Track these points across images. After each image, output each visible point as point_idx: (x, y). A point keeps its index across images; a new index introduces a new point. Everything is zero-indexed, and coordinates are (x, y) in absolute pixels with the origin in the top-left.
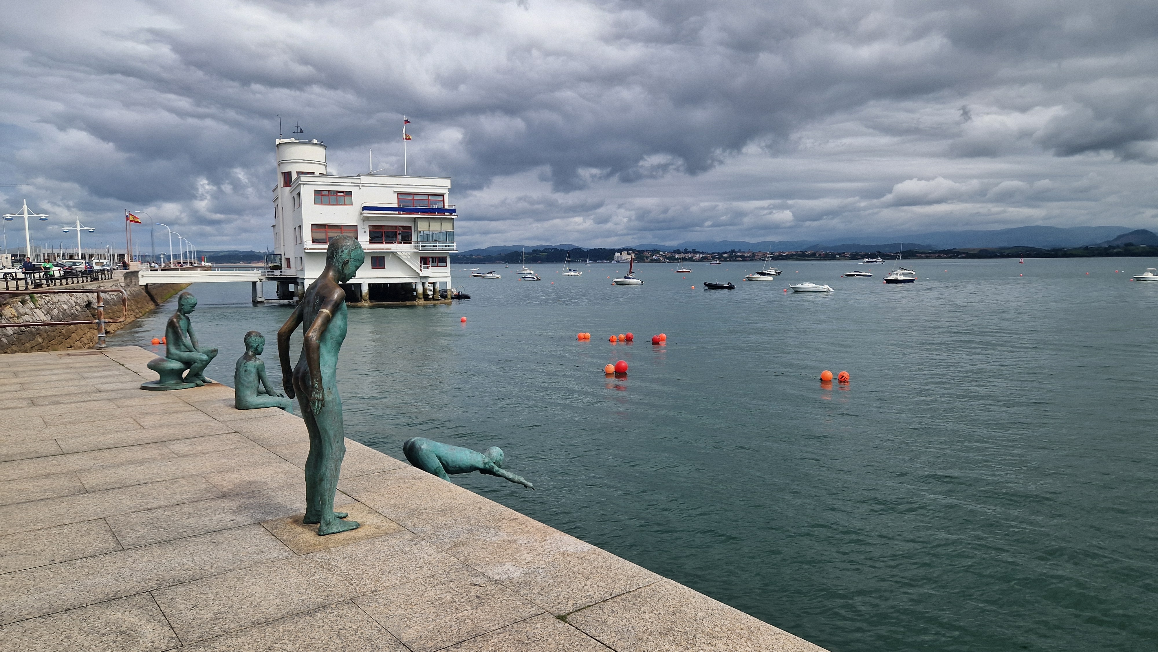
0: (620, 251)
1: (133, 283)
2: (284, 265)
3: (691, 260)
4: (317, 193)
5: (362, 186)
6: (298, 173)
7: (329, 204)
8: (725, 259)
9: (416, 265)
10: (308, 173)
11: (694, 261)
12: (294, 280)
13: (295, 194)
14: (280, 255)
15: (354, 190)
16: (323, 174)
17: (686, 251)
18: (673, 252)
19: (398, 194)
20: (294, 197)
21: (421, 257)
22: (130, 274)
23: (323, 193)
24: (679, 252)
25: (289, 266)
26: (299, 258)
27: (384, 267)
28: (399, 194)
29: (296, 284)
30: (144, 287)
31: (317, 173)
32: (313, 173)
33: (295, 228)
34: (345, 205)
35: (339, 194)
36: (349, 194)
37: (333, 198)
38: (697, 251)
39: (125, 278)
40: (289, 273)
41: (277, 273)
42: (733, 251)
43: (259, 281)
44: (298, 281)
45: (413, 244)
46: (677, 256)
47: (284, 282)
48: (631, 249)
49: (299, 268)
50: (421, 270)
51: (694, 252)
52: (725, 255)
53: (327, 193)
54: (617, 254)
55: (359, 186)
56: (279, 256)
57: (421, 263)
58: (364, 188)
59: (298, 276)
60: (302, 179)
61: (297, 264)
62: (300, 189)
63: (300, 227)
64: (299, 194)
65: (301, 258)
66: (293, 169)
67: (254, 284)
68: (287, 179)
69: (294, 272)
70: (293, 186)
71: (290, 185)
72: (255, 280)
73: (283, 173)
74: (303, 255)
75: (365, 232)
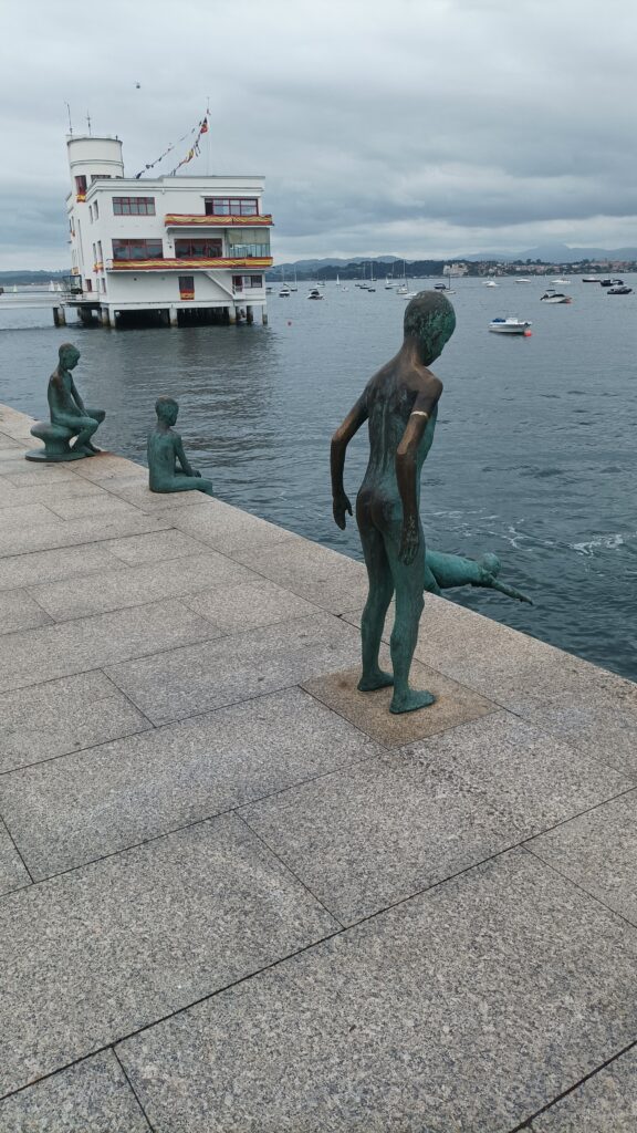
0: (450, 263)
2: (85, 288)
3: (534, 273)
4: (116, 200)
5: (165, 191)
6: (93, 177)
7: (131, 213)
9: (228, 285)
10: (104, 176)
11: (538, 274)
12: (96, 305)
13: (91, 203)
14: (80, 275)
15: (157, 196)
16: (120, 177)
17: (529, 262)
18: (514, 264)
19: (205, 199)
20: (90, 207)
21: (233, 276)
23: (123, 200)
24: (520, 263)
25: (90, 290)
26: (100, 280)
27: (193, 290)
28: (207, 199)
29: (100, 310)
31: (113, 176)
32: (109, 177)
33: (94, 245)
34: (147, 214)
35: (139, 201)
36: (150, 201)
37: (134, 207)
40: (90, 297)
41: (79, 298)
42: (586, 261)
43: (60, 307)
44: (102, 306)
46: (518, 269)
47: (86, 308)
48: (463, 261)
49: (101, 291)
50: (234, 292)
51: (539, 263)
53: (127, 201)
54: (446, 267)
55: (161, 191)
56: (79, 278)
57: (233, 284)
58: (167, 193)
59: (101, 300)
60: (98, 184)
61: (98, 287)
62: (97, 197)
63: (100, 242)
64: (96, 203)
65: (103, 279)
66: (87, 171)
67: (55, 310)
68: (81, 183)
69: (96, 296)
70: (89, 193)
71: (85, 193)
72: (56, 306)
73: (76, 177)
74: (105, 276)
75: (171, 247)
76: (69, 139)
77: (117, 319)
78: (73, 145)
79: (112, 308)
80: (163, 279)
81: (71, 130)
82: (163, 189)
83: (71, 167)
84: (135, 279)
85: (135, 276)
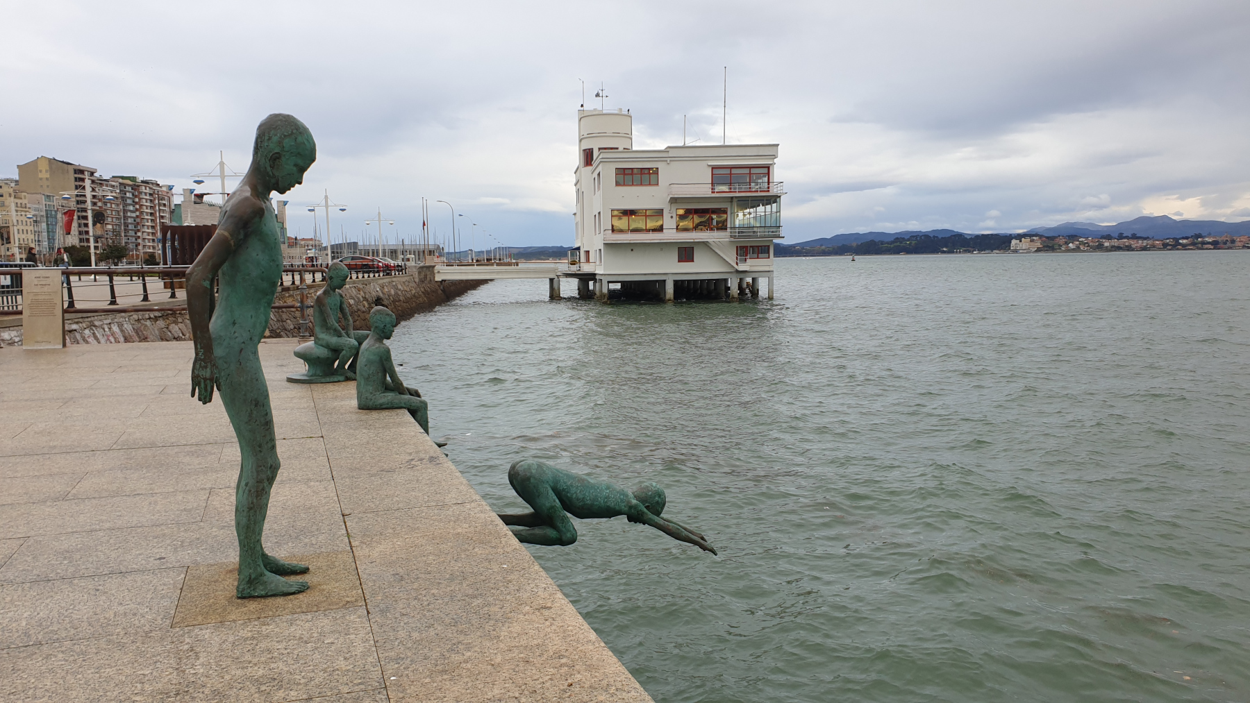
0: (1019, 237)
1: (428, 279)
2: (583, 259)
3: (1129, 248)
4: (619, 171)
5: (671, 161)
6: (600, 149)
7: (633, 184)
8: (1184, 247)
9: (731, 257)
10: (611, 148)
11: (1133, 250)
12: (592, 276)
13: (595, 174)
14: (580, 247)
15: (661, 166)
16: (627, 149)
17: (1121, 237)
18: (1101, 238)
19: (712, 168)
20: (594, 179)
21: (737, 247)
22: (425, 269)
23: (627, 172)
24: (1109, 237)
25: (588, 260)
26: (598, 251)
27: (693, 261)
28: (714, 168)
29: (595, 281)
30: (439, 284)
31: (621, 149)
32: (616, 148)
33: (595, 215)
34: (650, 184)
35: (644, 172)
36: (655, 171)
37: (637, 177)
38: (1137, 235)
39: (419, 273)
40: (586, 268)
41: (577, 268)
42: (1199, 234)
43: (556, 277)
44: (597, 277)
45: (729, 230)
46: (1107, 244)
47: (584, 279)
48: (1036, 234)
49: (598, 263)
50: (737, 264)
51: (1134, 237)
52: (1185, 241)
53: (630, 171)
54: (1014, 242)
55: (667, 161)
56: (579, 250)
57: (737, 254)
58: (673, 165)
59: (596, 272)
60: (603, 156)
61: (595, 257)
62: (601, 168)
63: (599, 213)
64: (599, 174)
65: (600, 250)
66: (595, 145)
67: (551, 280)
68: (588, 157)
69: (593, 268)
70: (595, 165)
71: (591, 165)
72: (552, 277)
73: (584, 150)
74: (602, 247)
75: (672, 217)
76: (581, 114)
78: (584, 120)
79: (606, 279)
80: (662, 249)
81: (582, 106)
82: (669, 159)
83: (580, 141)
84: (632, 250)
85: (632, 247)
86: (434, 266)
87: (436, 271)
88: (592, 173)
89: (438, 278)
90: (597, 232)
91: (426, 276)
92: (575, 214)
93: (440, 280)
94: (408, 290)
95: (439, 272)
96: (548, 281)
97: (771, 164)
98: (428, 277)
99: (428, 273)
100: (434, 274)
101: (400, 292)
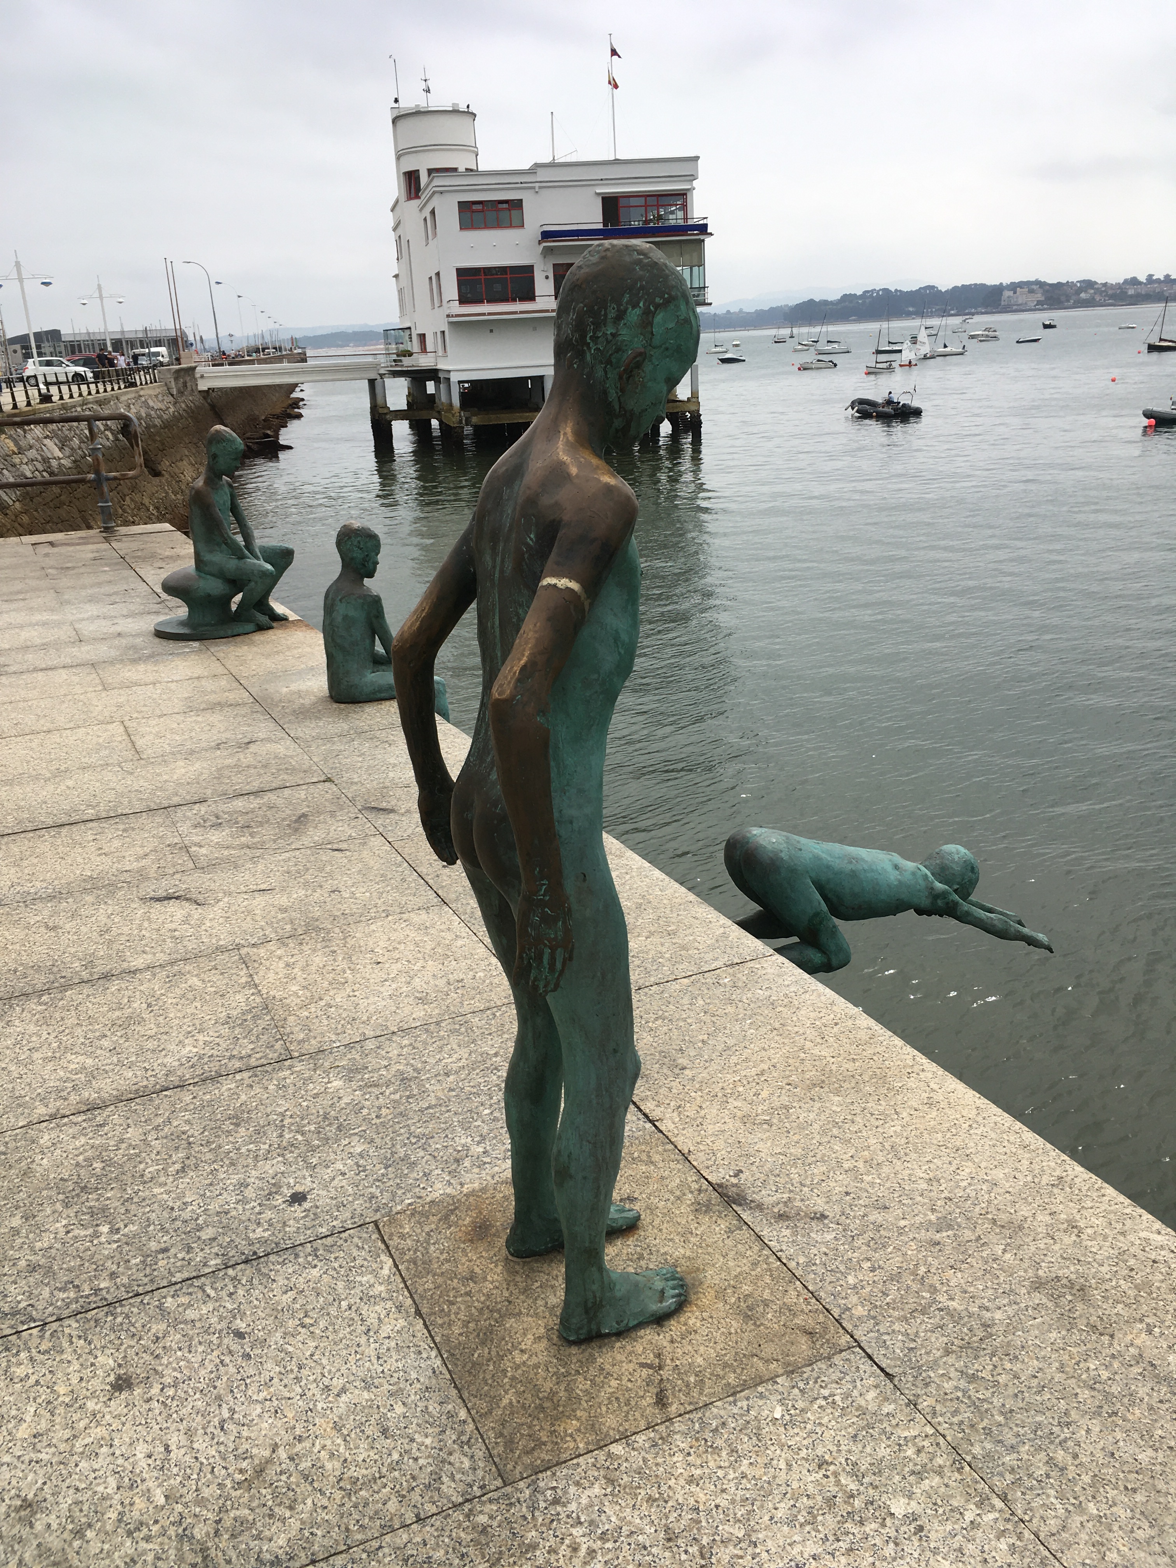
0: (1014, 285)
1: (189, 389)
2: (415, 347)
4: (464, 207)
5: (540, 188)
6: (430, 171)
7: (486, 227)
10: (447, 170)
12: (433, 374)
13: (427, 213)
14: (409, 328)
15: (525, 196)
16: (471, 170)
19: (603, 198)
20: (425, 219)
22: (183, 374)
23: (474, 206)
25: (424, 350)
26: (439, 334)
28: (605, 198)
29: (437, 380)
30: (205, 395)
31: (462, 169)
32: (456, 170)
33: (430, 278)
34: (511, 226)
35: (500, 206)
36: (517, 205)
37: (491, 215)
39: (176, 379)
40: (424, 362)
41: (407, 363)
43: (378, 377)
44: (441, 375)
47: (418, 378)
48: (1034, 283)
49: (440, 352)
53: (480, 206)
55: (534, 188)
56: (408, 332)
58: (544, 192)
59: (439, 367)
60: (437, 182)
61: (435, 343)
62: (435, 202)
63: (438, 274)
64: (433, 212)
65: (443, 332)
66: (422, 164)
67: (372, 382)
68: (412, 182)
69: (433, 360)
70: (424, 196)
71: (417, 197)
72: (373, 376)
73: (405, 173)
74: (445, 328)
75: (547, 277)
76: (395, 114)
77: (463, 396)
78: (401, 124)
79: (454, 378)
80: (535, 329)
81: (396, 101)
82: (537, 185)
83: (398, 158)
84: (491, 331)
85: (490, 326)
86: (195, 367)
87: (198, 376)
88: (421, 210)
89: (203, 386)
90: (437, 304)
91: (185, 384)
92: (396, 276)
93: (206, 388)
94: (164, 408)
95: (202, 377)
96: (366, 383)
97: (688, 190)
98: (188, 384)
99: (188, 379)
100: (196, 380)
101: (152, 413)
